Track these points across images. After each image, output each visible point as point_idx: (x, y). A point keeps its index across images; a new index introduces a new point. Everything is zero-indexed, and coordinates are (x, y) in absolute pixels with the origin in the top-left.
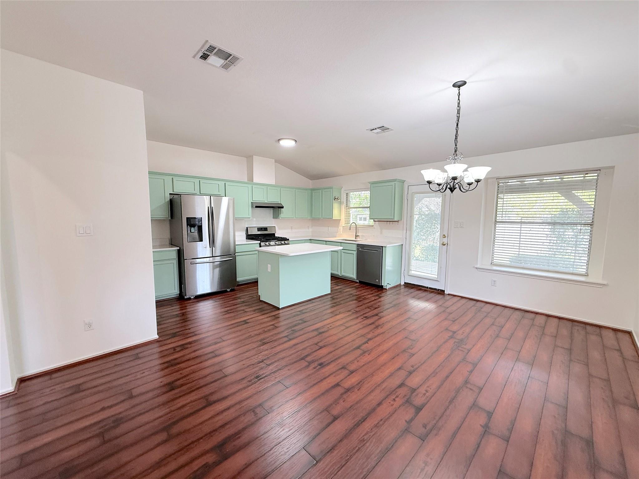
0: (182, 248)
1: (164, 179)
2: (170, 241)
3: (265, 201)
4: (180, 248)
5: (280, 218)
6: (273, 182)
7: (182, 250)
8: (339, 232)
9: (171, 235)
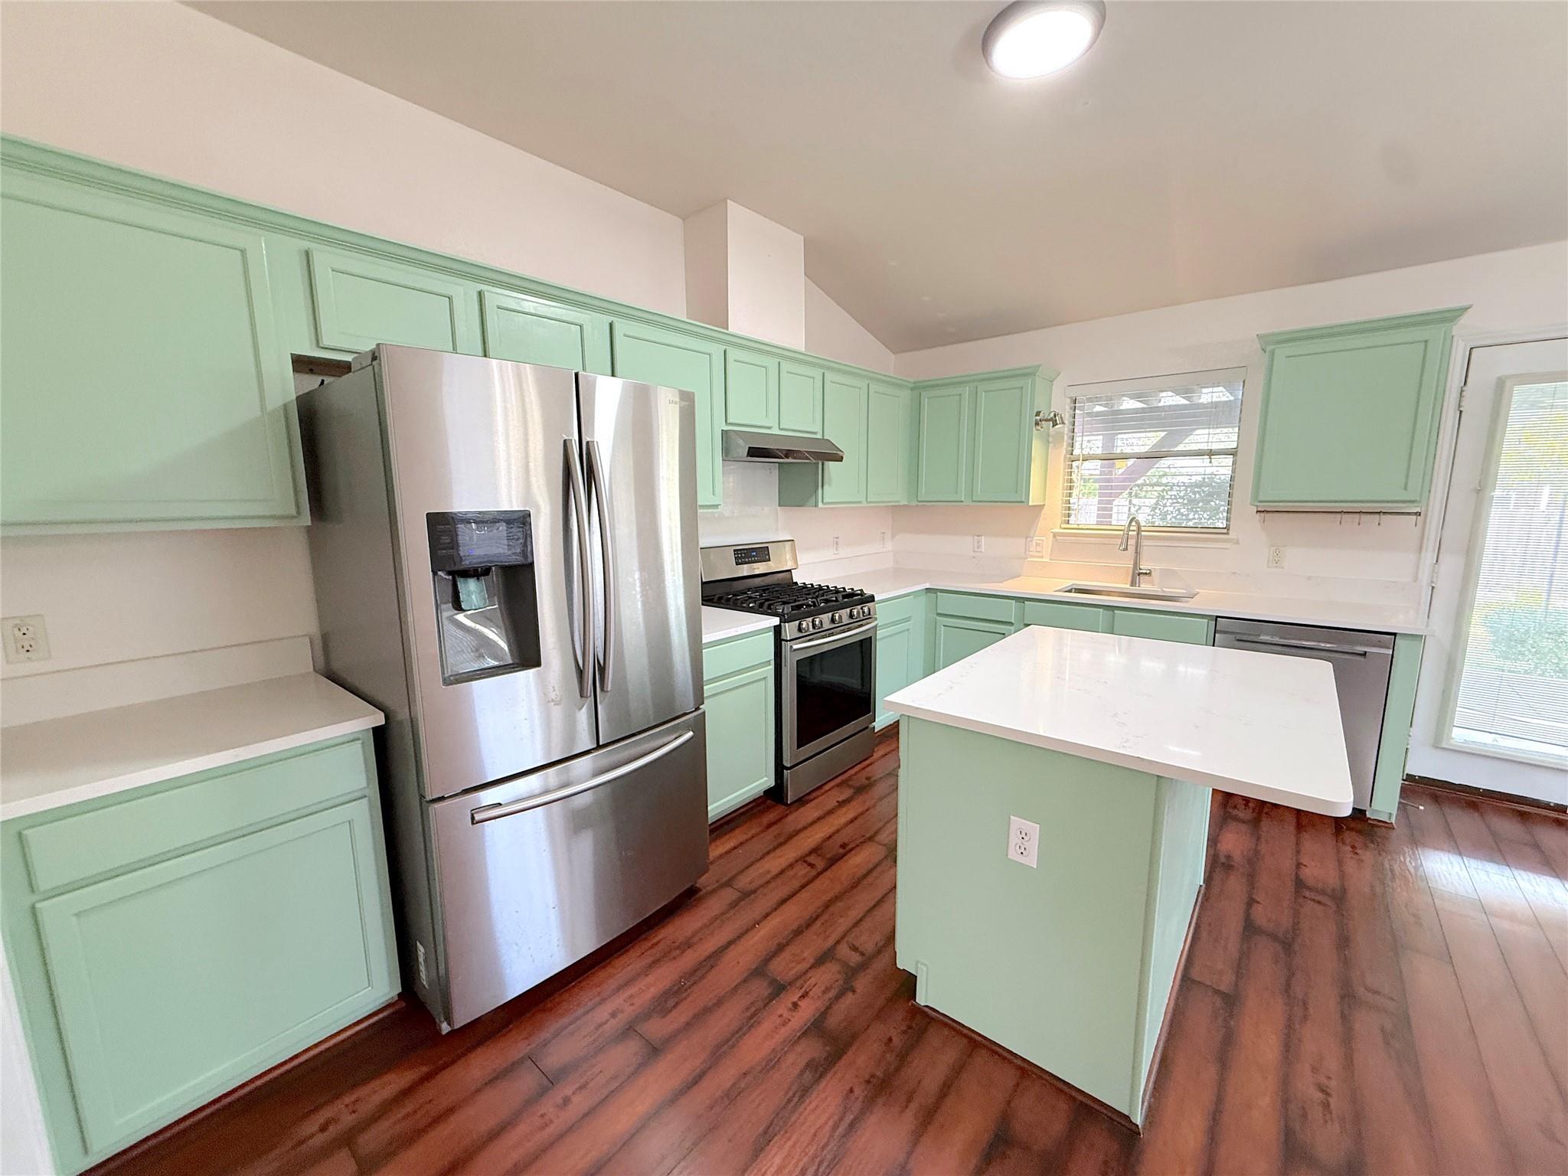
0: (403, 715)
1: (243, 252)
2: (319, 653)
3: (769, 428)
4: (387, 717)
5: (820, 505)
6: (795, 340)
7: (408, 729)
8: (1032, 556)
9: (321, 618)
